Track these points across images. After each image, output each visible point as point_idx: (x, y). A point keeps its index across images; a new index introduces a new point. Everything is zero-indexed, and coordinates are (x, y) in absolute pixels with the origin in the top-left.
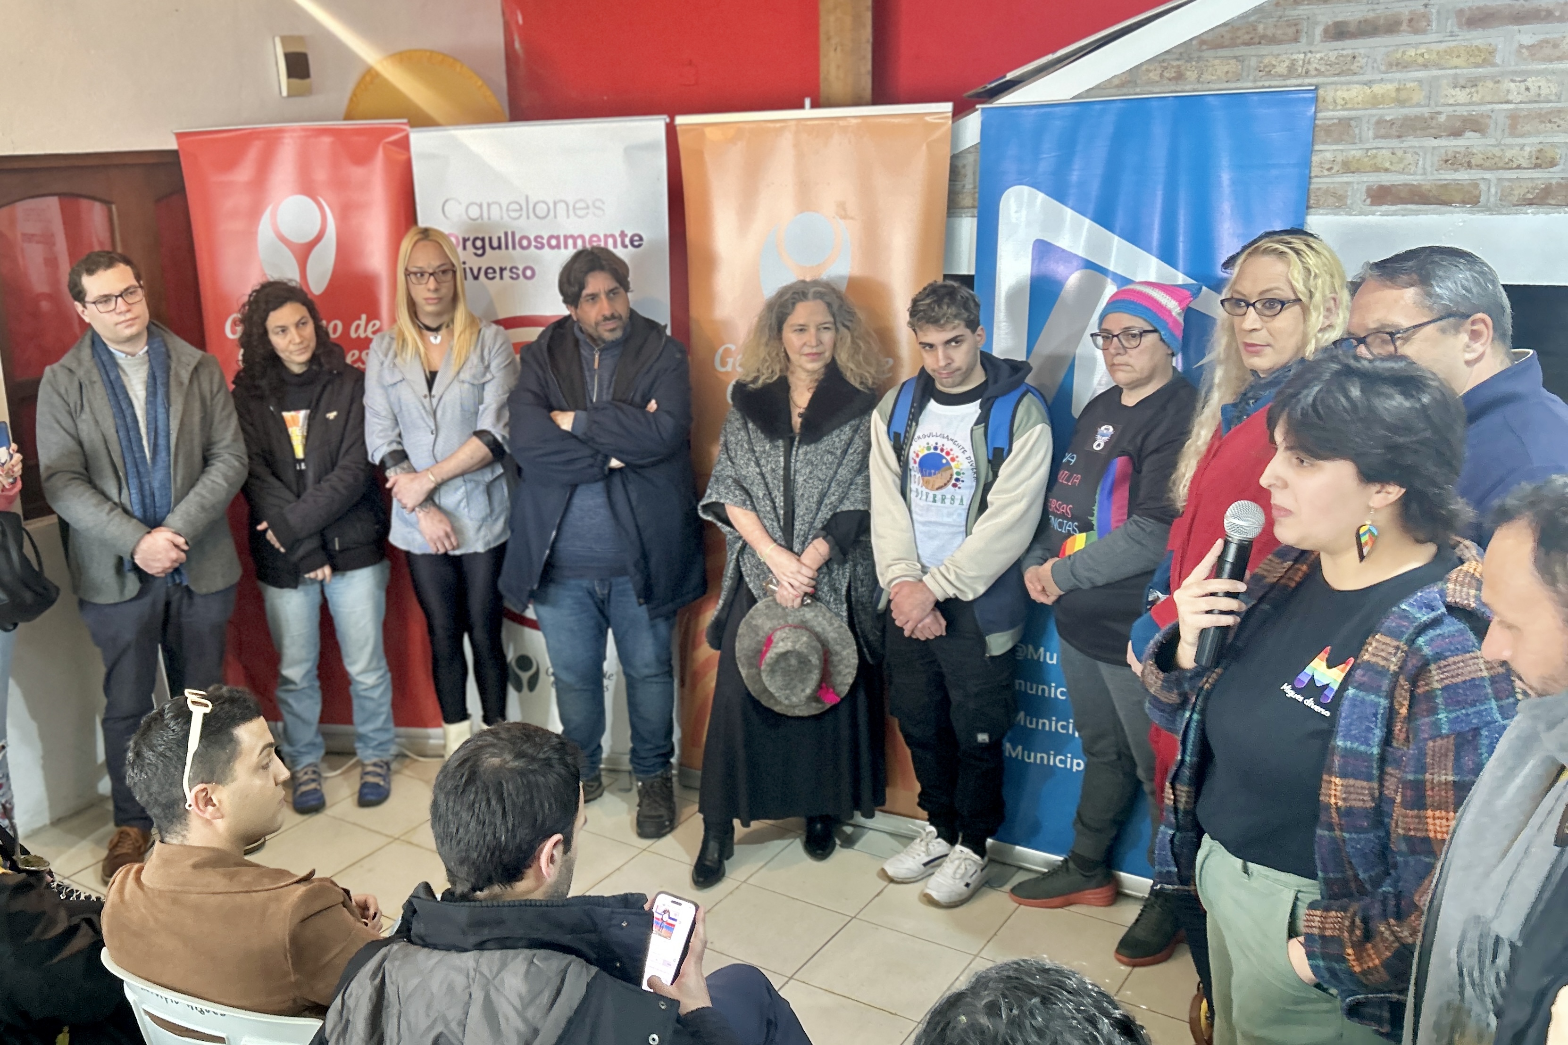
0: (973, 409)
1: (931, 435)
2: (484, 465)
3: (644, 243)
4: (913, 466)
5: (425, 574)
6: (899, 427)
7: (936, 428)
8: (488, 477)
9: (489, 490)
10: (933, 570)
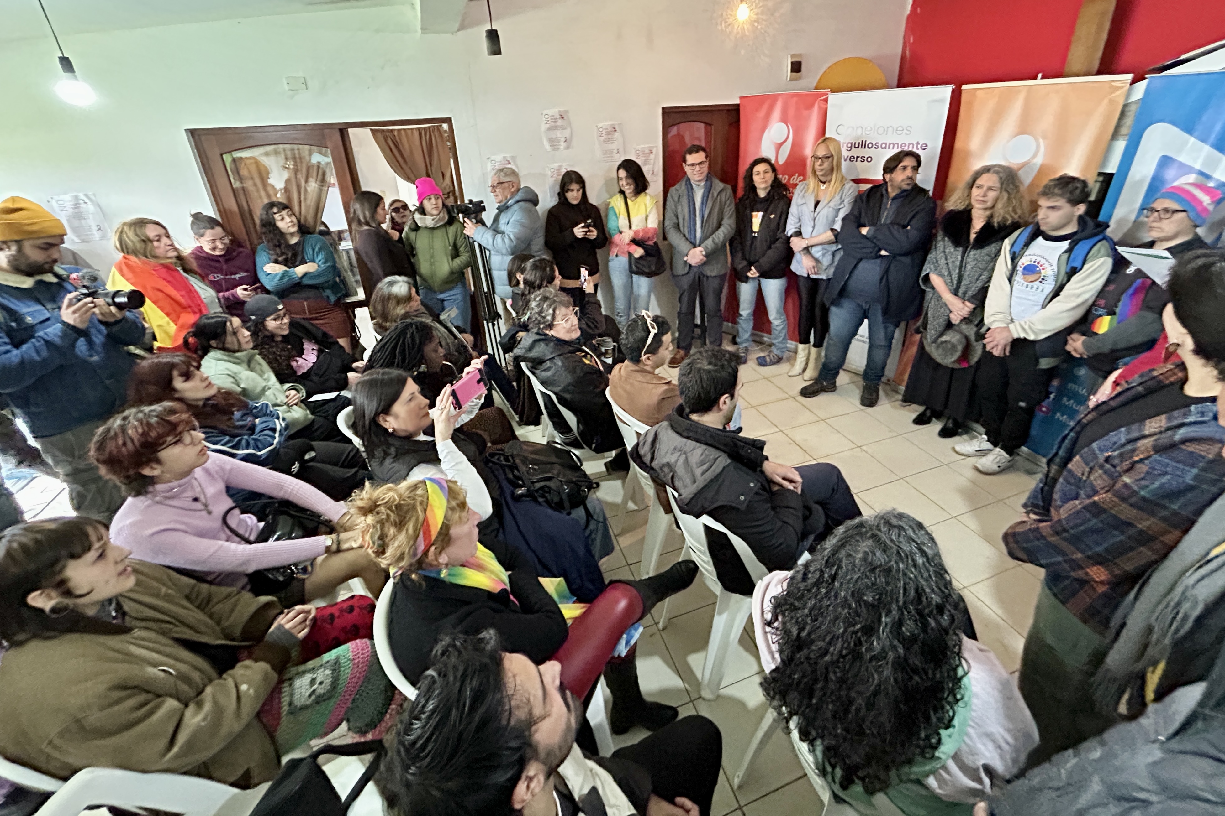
0: (1065, 245)
1: (1034, 255)
2: (830, 243)
3: (928, 148)
4: (1019, 269)
5: (802, 284)
6: (1017, 249)
7: (1038, 252)
8: (834, 247)
9: (834, 254)
10: (1017, 323)
